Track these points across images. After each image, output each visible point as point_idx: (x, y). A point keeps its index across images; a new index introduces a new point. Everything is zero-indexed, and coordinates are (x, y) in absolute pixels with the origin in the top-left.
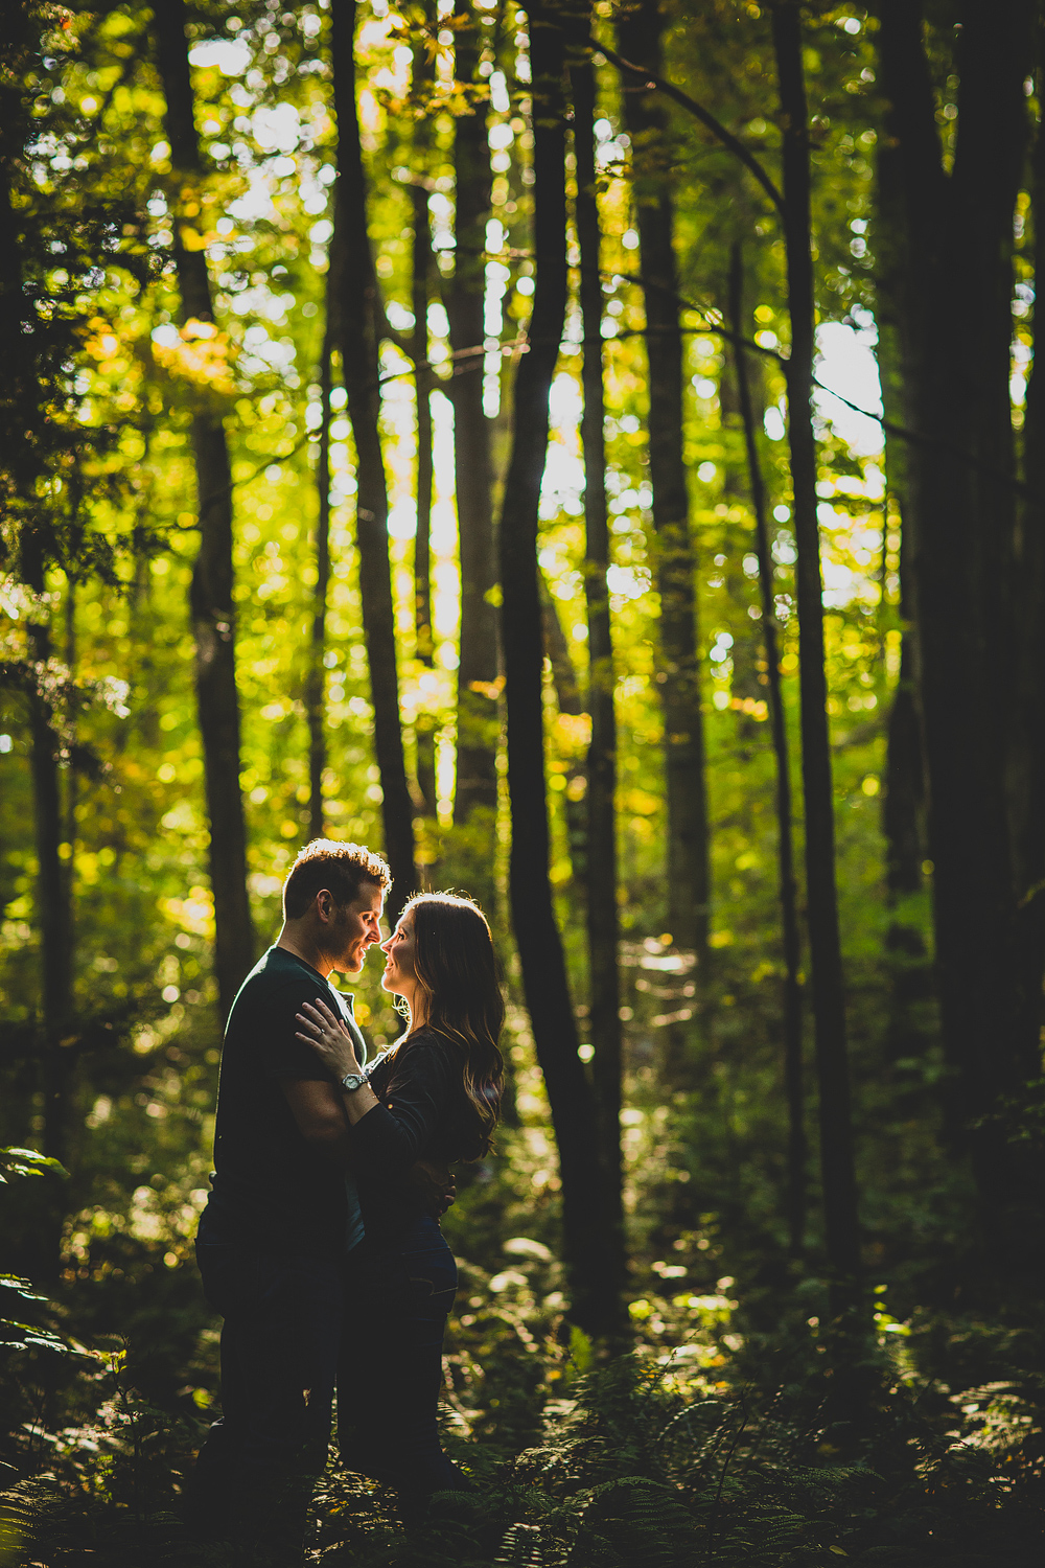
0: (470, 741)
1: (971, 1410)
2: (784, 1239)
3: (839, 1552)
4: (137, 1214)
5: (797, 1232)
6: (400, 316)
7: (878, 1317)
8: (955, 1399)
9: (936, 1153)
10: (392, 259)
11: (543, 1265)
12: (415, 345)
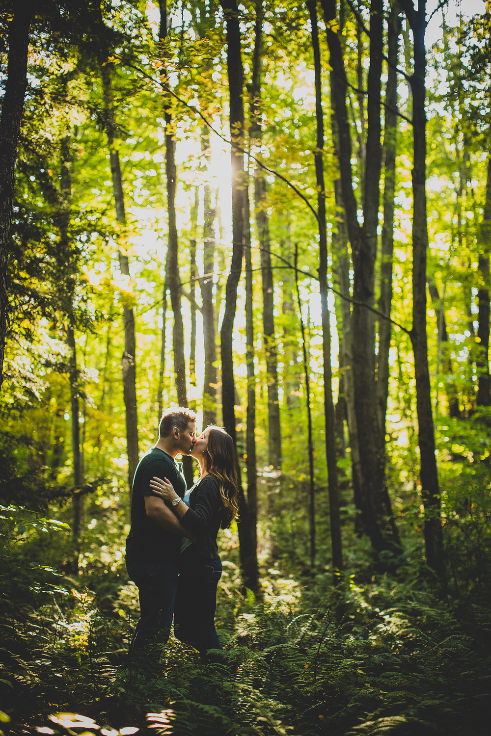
0: (208, 410)
1: (387, 618)
2: (309, 563)
3: (361, 672)
4: (102, 554)
5: (313, 561)
6: (187, 288)
7: (351, 586)
8: (382, 613)
9: (354, 536)
10: (184, 273)
11: (234, 570)
12: (191, 297)
